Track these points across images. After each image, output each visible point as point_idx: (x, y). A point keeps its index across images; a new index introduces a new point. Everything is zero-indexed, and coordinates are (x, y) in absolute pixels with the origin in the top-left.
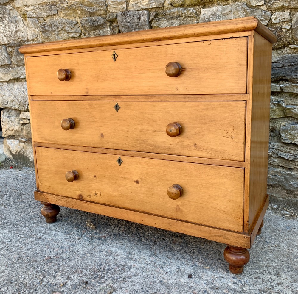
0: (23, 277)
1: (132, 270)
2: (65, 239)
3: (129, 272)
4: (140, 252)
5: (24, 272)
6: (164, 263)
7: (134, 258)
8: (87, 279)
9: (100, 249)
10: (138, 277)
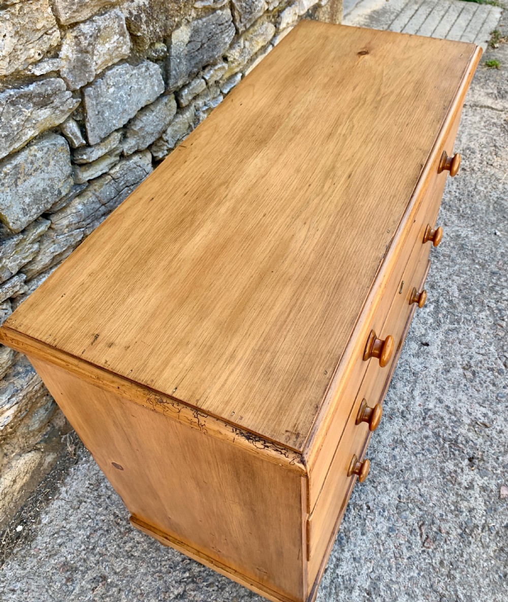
0: (485, 564)
1: (431, 406)
2: (363, 534)
3: (437, 409)
4: (385, 401)
5: (474, 569)
6: (405, 370)
7: (402, 407)
8: (464, 460)
9: (388, 460)
10: (444, 397)
